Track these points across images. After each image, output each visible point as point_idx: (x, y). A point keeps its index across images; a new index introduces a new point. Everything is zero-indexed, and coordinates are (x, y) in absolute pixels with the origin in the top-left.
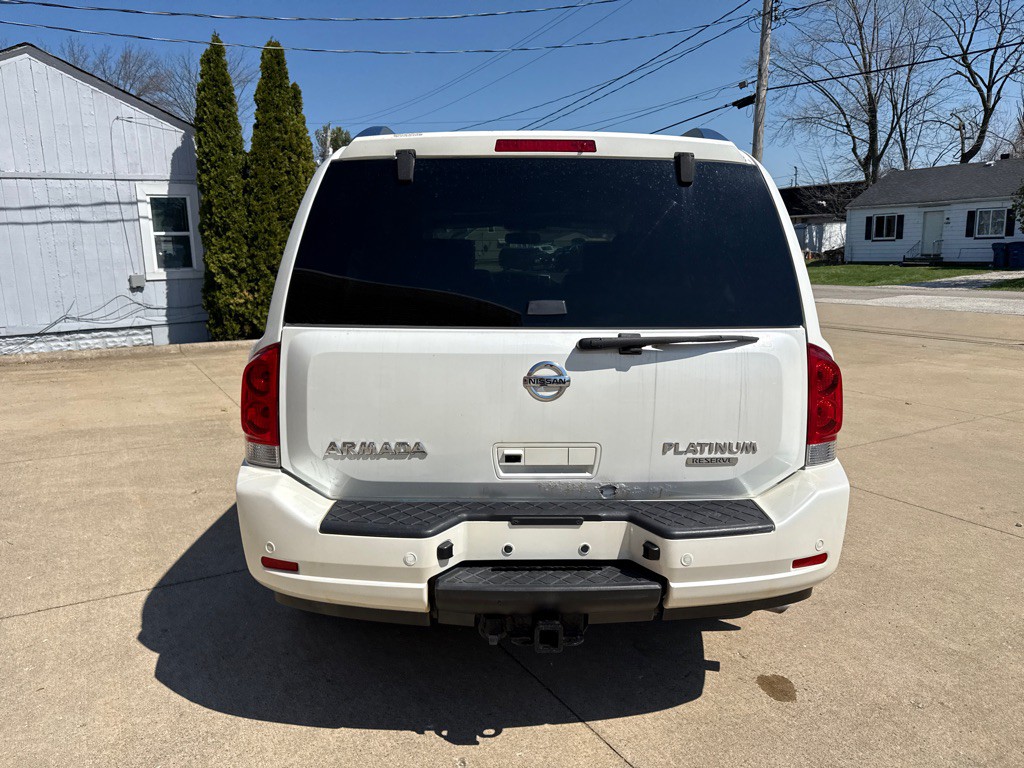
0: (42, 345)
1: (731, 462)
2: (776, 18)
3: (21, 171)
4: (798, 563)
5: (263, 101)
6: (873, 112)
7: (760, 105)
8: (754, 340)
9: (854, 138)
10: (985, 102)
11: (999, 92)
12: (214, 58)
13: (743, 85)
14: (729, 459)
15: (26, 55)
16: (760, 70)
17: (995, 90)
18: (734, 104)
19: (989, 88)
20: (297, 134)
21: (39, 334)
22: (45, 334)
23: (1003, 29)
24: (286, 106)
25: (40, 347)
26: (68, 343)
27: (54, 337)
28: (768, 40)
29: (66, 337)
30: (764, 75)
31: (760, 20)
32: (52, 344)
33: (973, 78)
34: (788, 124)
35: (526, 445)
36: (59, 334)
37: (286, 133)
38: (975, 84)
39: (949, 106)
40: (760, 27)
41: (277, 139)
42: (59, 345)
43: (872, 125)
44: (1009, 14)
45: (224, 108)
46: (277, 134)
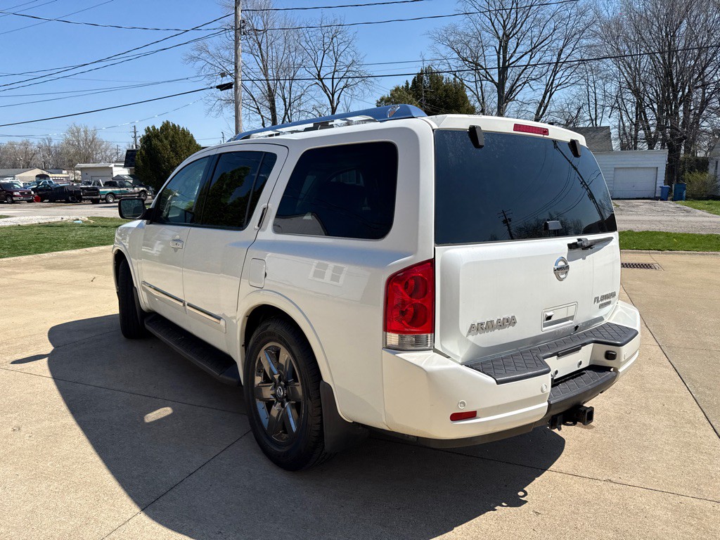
2: (244, 34)
6: (272, 102)
7: (238, 91)
8: (612, 239)
9: (262, 116)
10: (332, 102)
11: (338, 98)
13: (223, 75)
14: (609, 302)
16: (236, 67)
17: (336, 96)
18: (218, 87)
19: (333, 95)
23: (336, 61)
28: (240, 47)
30: (239, 70)
31: (233, 33)
33: (324, 88)
34: (218, 103)
35: (554, 308)
38: (326, 91)
39: (313, 103)
40: (234, 38)
43: (273, 109)
44: (339, 53)
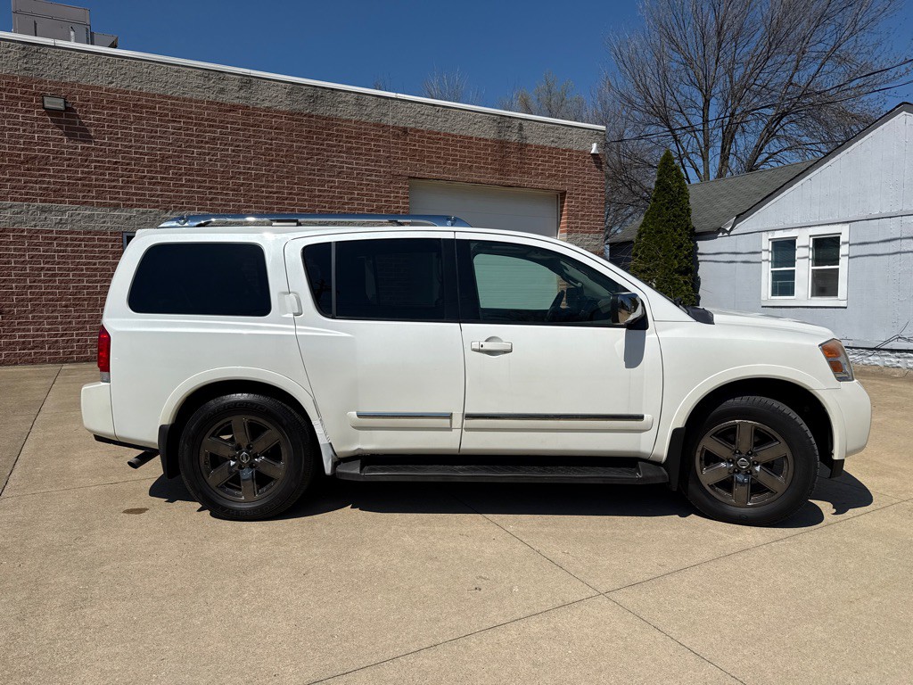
0: (877, 358)
3: (884, 212)
15: (904, 112)
21: (875, 349)
22: (879, 349)
25: (875, 359)
26: (898, 360)
27: (888, 353)
29: (897, 354)
32: (886, 359)
36: (892, 351)
42: (892, 360)
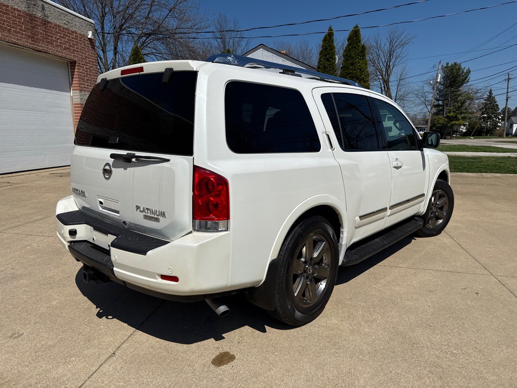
1: (157, 220)
4: (164, 277)
5: (347, 55)
8: (168, 160)
12: (329, 39)
14: (157, 218)
15: (262, 49)
20: (360, 70)
24: (357, 56)
35: (103, 198)
37: (355, 70)
41: (351, 73)
45: (329, 61)
46: (351, 71)
